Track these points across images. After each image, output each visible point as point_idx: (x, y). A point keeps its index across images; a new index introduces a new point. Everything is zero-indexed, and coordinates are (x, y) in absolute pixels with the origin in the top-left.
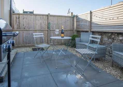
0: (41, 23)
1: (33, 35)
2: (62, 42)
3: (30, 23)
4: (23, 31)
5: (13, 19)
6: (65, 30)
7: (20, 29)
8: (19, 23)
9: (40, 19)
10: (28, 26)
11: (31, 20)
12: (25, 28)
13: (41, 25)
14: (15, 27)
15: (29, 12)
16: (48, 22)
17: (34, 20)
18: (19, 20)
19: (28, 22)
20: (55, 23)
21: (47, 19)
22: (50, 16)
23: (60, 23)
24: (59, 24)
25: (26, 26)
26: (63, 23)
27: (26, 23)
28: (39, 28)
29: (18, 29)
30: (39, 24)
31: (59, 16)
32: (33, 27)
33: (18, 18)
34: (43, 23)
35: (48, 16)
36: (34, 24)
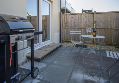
0: (86, 21)
1: (70, 32)
2: (113, 42)
3: (75, 22)
4: (70, 29)
5: (62, 19)
6: (116, 28)
7: (67, 27)
8: (67, 22)
9: (85, 18)
10: (74, 24)
11: (77, 18)
12: (71, 27)
13: (86, 23)
14: (63, 26)
15: (87, 10)
16: (94, 20)
17: (79, 19)
18: (67, 20)
19: (74, 21)
20: (102, 21)
21: (92, 17)
22: (96, 14)
23: (109, 20)
24: (108, 22)
25: (72, 25)
26: (114, 20)
27: (72, 21)
28: (84, 27)
29: (66, 27)
30: (84, 23)
31: (108, 13)
32: (78, 25)
33: (66, 18)
34: (89, 21)
35: (94, 13)
36: (80, 23)
